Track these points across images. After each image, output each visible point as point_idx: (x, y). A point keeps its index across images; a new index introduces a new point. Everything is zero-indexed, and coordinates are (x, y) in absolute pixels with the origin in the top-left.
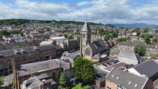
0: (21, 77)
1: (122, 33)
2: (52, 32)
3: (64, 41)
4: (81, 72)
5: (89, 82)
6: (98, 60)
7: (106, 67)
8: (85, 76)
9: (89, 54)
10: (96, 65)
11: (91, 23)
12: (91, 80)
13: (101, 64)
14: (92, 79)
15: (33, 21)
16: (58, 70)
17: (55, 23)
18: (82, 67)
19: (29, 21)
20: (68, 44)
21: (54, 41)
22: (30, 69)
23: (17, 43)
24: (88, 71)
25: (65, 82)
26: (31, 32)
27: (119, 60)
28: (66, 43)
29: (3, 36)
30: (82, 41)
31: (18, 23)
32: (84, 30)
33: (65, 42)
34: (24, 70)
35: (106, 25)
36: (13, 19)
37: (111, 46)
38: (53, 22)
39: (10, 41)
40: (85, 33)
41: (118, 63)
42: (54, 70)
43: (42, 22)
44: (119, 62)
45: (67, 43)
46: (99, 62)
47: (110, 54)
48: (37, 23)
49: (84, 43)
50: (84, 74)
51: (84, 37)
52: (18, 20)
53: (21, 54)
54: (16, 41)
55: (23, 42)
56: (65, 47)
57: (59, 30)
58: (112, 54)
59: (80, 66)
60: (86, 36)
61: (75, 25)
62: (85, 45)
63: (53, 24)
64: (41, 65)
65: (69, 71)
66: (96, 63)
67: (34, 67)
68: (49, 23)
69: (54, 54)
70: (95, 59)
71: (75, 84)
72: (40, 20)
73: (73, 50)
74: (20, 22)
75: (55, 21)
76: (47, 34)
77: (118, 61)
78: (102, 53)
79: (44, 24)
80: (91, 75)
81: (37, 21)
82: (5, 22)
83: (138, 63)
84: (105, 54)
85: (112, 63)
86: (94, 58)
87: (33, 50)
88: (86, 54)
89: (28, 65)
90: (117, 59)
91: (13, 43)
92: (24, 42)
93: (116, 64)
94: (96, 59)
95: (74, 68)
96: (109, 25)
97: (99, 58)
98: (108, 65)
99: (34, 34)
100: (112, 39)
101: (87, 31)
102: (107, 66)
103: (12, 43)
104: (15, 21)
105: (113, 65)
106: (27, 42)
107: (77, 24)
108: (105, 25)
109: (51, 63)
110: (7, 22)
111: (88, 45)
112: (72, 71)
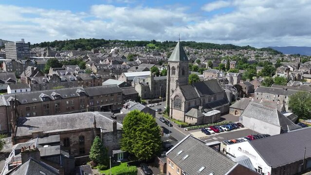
0: (18, 138)
1: (289, 67)
2: (136, 62)
3: (144, 80)
4: (131, 140)
5: (145, 160)
6: (195, 121)
7: (207, 135)
8: (138, 147)
9: (180, 106)
10: (187, 129)
11: (228, 45)
12: (149, 157)
13: (200, 128)
14: (151, 154)
15: (115, 42)
16: (90, 132)
17: (154, 45)
18: (135, 130)
19: (107, 42)
20: (150, 87)
21: (127, 80)
22: (39, 126)
23: (63, 81)
24: (144, 138)
25: (97, 155)
26: (101, 62)
27: (243, 124)
28: (148, 83)
29: (51, 68)
30: (169, 81)
31: (87, 45)
32: (173, 60)
33: (146, 82)
34: (29, 126)
35: (261, 50)
36: (81, 39)
37: (246, 93)
38: (151, 44)
39: (51, 77)
40: (176, 65)
41: (238, 130)
42: (82, 130)
43: (130, 44)
44: (243, 127)
45: (150, 84)
46: (196, 124)
47: (230, 109)
48: (122, 47)
49: (173, 85)
50: (137, 143)
51: (174, 73)
52: (88, 40)
53: (51, 100)
54: (61, 77)
55: (74, 80)
56: (145, 92)
57: (151, 60)
58: (235, 110)
59: (130, 128)
60: (177, 72)
61: (192, 49)
62: (174, 88)
63: (150, 48)
64: (62, 120)
65: (111, 136)
66: (190, 125)
67: (47, 123)
68: (142, 46)
69: (117, 104)
70: (190, 117)
71: (120, 161)
72: (127, 41)
73: (160, 97)
74: (91, 44)
75: (154, 42)
76: (124, 67)
77: (239, 125)
78: (209, 107)
79: (133, 48)
80: (150, 147)
81: (122, 42)
82: (67, 44)
83: (281, 133)
84: (217, 109)
85: (224, 129)
86: (188, 116)
87: (75, 94)
88: (174, 107)
89: (39, 119)
90: (240, 122)
91: (56, 81)
92: (76, 79)
93: (232, 131)
94: (193, 117)
95: (121, 131)
96: (269, 50)
97: (196, 117)
98: (212, 132)
99: (98, 67)
100: (252, 80)
101: (179, 60)
102: (209, 133)
103: (54, 81)
104: (83, 43)
105: (225, 132)
106: (80, 79)
107: (198, 49)
108: (258, 50)
109: (81, 118)
110: (70, 45)
111: (178, 88)
112: (118, 136)
